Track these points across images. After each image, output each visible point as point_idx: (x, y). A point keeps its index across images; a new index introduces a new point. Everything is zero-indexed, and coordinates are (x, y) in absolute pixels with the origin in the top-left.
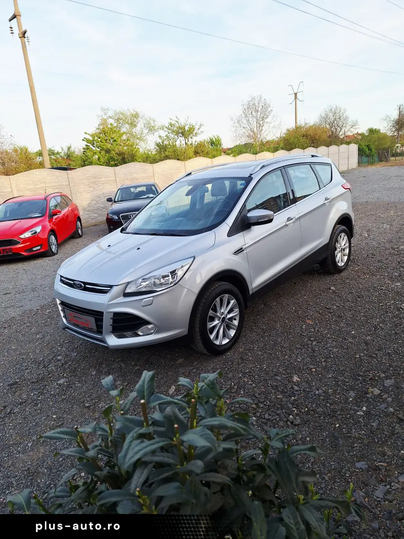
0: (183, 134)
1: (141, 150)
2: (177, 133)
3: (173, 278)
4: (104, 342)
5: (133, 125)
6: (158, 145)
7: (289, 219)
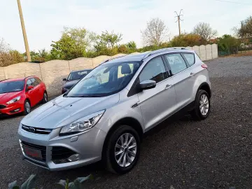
0: (110, 40)
1: (86, 50)
2: (107, 40)
3: (91, 123)
4: (47, 166)
5: (82, 36)
6: (96, 47)
7: (167, 86)
